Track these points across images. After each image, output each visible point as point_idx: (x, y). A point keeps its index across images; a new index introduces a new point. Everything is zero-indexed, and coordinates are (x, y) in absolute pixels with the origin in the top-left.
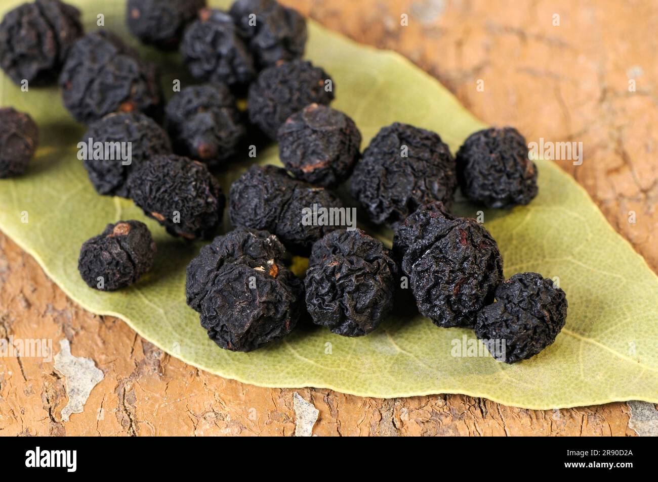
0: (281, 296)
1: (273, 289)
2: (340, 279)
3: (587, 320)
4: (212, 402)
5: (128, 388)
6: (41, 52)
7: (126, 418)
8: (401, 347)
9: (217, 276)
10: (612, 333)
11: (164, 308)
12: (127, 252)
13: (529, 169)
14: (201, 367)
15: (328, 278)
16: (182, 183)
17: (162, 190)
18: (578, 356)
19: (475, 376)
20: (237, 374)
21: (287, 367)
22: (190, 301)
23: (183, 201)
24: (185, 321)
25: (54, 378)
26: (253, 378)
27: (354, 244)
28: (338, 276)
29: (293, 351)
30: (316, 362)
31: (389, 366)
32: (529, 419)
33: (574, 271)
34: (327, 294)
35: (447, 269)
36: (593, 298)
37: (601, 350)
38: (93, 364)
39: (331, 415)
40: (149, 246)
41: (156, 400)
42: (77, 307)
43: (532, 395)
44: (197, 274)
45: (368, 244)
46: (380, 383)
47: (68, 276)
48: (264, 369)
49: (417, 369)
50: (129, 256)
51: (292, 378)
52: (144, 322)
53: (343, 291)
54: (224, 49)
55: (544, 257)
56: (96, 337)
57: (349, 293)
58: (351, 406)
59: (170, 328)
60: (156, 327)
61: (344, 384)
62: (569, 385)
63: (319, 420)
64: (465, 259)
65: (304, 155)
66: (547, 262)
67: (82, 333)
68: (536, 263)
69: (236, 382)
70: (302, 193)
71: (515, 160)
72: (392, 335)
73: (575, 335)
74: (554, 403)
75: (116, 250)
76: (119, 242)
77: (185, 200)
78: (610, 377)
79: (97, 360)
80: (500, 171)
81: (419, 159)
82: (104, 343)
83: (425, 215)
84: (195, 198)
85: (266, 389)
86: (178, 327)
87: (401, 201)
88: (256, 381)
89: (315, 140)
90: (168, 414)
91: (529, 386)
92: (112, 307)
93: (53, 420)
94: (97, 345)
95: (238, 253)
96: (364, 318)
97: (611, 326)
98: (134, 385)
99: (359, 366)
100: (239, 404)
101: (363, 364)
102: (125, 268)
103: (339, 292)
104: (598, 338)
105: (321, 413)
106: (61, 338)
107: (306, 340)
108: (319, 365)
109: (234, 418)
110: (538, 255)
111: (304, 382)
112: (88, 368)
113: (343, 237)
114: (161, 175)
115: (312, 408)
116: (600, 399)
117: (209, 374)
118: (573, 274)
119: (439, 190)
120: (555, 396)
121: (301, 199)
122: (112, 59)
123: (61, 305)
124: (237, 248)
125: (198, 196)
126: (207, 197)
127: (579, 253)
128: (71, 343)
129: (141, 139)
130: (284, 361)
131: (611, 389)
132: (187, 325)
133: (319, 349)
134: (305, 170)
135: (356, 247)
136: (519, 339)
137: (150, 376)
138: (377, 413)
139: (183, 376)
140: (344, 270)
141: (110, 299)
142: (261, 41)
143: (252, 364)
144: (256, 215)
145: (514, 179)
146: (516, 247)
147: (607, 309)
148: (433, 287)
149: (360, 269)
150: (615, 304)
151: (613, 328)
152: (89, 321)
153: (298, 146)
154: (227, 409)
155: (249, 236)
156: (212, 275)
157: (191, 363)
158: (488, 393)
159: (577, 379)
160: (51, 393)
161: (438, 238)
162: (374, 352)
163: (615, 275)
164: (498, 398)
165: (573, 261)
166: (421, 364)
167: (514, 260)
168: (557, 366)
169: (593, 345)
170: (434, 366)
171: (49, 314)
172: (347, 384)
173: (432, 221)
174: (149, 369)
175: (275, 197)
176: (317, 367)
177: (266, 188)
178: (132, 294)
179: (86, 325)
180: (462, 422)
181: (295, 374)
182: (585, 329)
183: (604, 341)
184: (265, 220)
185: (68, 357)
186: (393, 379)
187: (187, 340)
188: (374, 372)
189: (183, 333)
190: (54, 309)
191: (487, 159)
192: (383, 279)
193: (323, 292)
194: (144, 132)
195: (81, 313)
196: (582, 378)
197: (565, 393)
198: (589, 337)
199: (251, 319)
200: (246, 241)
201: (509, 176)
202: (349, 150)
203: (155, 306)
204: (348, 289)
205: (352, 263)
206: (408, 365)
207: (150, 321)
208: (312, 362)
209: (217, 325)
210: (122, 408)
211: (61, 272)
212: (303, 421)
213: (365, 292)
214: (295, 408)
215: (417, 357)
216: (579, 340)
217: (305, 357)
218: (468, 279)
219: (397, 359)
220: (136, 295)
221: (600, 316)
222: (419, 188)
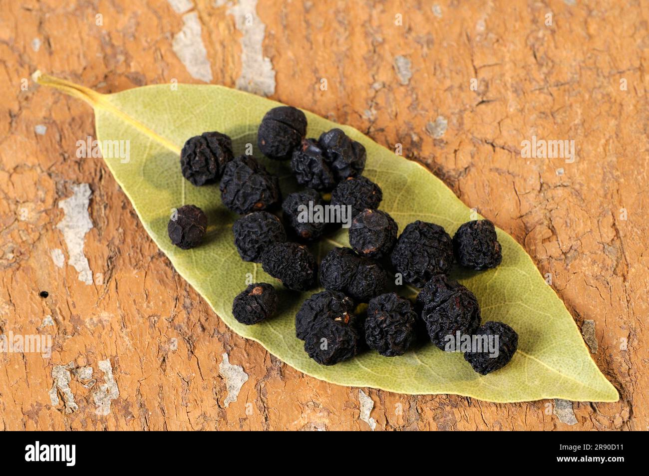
0: (351, 337)
1: (346, 333)
2: (385, 327)
3: (530, 344)
4: (312, 395)
5: (262, 386)
6: (208, 170)
7: (262, 405)
8: (421, 361)
9: (314, 325)
10: (544, 353)
11: (283, 334)
12: (261, 305)
13: (496, 248)
14: (305, 373)
15: (379, 326)
16: (293, 263)
17: (281, 267)
18: (524, 368)
19: (464, 382)
20: (326, 377)
21: (355, 373)
22: (298, 335)
23: (293, 274)
24: (295, 342)
25: (220, 379)
26: (335, 380)
27: (393, 304)
28: (385, 325)
29: (358, 362)
30: (372, 370)
31: (414, 373)
32: (495, 408)
33: (522, 311)
34: (378, 335)
35: (448, 322)
36: (533, 329)
37: (538, 363)
38: (242, 369)
39: (381, 404)
40: (274, 301)
41: (279, 394)
42: (232, 331)
43: (497, 394)
44: (302, 320)
45: (402, 304)
46: (409, 385)
47: (226, 313)
48: (342, 374)
49: (431, 375)
50: (262, 308)
51: (358, 380)
52: (271, 344)
53: (387, 334)
54: (316, 170)
55: (505, 301)
56: (243, 351)
57: (391, 335)
58: (392, 398)
59: (287, 348)
60: (278, 346)
61: (388, 386)
62: (519, 387)
63: (374, 408)
64: (458, 315)
65: (364, 244)
66: (507, 305)
67: (235, 348)
68: (500, 305)
69: (325, 382)
70: (363, 268)
71: (488, 243)
72: (416, 352)
73: (523, 353)
74: (510, 399)
75: (255, 305)
76: (256, 299)
77: (294, 273)
78: (543, 383)
79: (244, 367)
80: (479, 251)
81: (432, 247)
82: (248, 355)
83: (435, 286)
84: (300, 272)
85: (343, 387)
86: (291, 347)
87: (421, 272)
88: (337, 382)
89: (370, 235)
90: (286, 403)
91: (496, 388)
92: (252, 334)
93: (219, 406)
94: (244, 357)
95: (325, 310)
96: (399, 348)
97: (544, 348)
98: (266, 384)
99: (397, 373)
100: (328, 397)
101: (399, 372)
102: (260, 315)
103: (385, 334)
104: (536, 356)
105: (375, 402)
106: (222, 352)
107: (366, 355)
108: (373, 373)
109: (325, 406)
110: (502, 300)
111: (365, 384)
112: (239, 372)
113: (387, 299)
114: (280, 258)
115: (370, 400)
116: (537, 397)
117: (309, 376)
118: (522, 313)
119: (443, 265)
120: (511, 394)
121: (363, 273)
122: (250, 178)
123: (222, 330)
124: (325, 307)
125: (302, 270)
126: (308, 270)
127: (526, 299)
128: (229, 355)
129: (268, 231)
130: (353, 369)
131: (543, 390)
132: (296, 345)
133: (373, 362)
134: (364, 252)
135: (395, 307)
136: (489, 364)
137: (276, 378)
138: (407, 403)
139: (295, 377)
140: (387, 322)
141: (251, 328)
142: (338, 164)
143: (334, 370)
144: (336, 282)
145: (487, 256)
146: (489, 294)
147: (542, 337)
148: (440, 331)
149: (397, 321)
150: (546, 334)
151: (545, 350)
152: (239, 340)
153: (360, 238)
154: (320, 400)
155: (332, 299)
156: (311, 325)
157: (299, 370)
158: (472, 394)
159: (523, 383)
160: (218, 389)
161: (443, 302)
162: (406, 364)
163: (546, 314)
164: (477, 396)
165: (522, 304)
166: (433, 373)
167: (487, 303)
168: (512, 375)
169: (534, 360)
170: (440, 374)
171: (215, 336)
172: (390, 386)
173: (439, 290)
174: (274, 373)
175: (347, 273)
176: (372, 374)
177: (342, 266)
178: (264, 325)
179: (237, 343)
180: (457, 409)
181: (360, 378)
182: (529, 350)
183: (540, 357)
184: (341, 286)
185: (227, 365)
186: (416, 382)
187: (297, 355)
188: (406, 378)
189: (294, 351)
190: (218, 332)
191: (471, 244)
192: (411, 326)
193: (376, 333)
194: (270, 227)
195: (234, 335)
196: (526, 383)
197: (516, 393)
198: (531, 355)
199: (334, 350)
200: (330, 302)
201: (485, 254)
202: (390, 239)
203: (277, 333)
204: (390, 333)
205: (392, 317)
206: (425, 373)
207: (275, 343)
208: (369, 370)
209: (314, 352)
210: (259, 399)
211: (223, 310)
212: (364, 408)
213: (400, 334)
214: (360, 399)
215: (431, 367)
216: (525, 357)
217: (366, 367)
218: (460, 327)
219: (419, 369)
220: (266, 325)
221: (537, 341)
222: (432, 264)
